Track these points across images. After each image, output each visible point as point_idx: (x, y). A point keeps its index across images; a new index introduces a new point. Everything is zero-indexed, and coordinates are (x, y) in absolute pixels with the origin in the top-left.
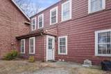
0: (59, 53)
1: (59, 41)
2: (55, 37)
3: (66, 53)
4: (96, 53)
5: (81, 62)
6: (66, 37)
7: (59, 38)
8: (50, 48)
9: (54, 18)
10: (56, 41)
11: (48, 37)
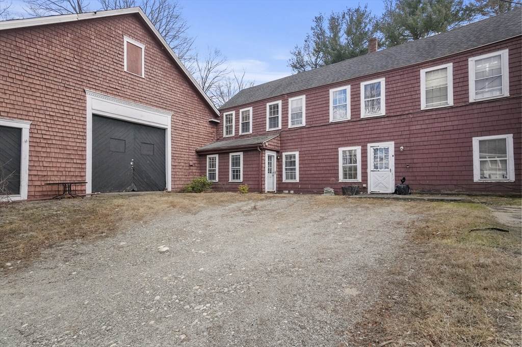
0: (284, 180)
1: (284, 160)
2: (278, 152)
3: (297, 180)
4: (341, 179)
5: (320, 192)
6: (297, 154)
7: (284, 154)
8: (270, 171)
9: (274, 121)
10: (279, 160)
11: (267, 153)
